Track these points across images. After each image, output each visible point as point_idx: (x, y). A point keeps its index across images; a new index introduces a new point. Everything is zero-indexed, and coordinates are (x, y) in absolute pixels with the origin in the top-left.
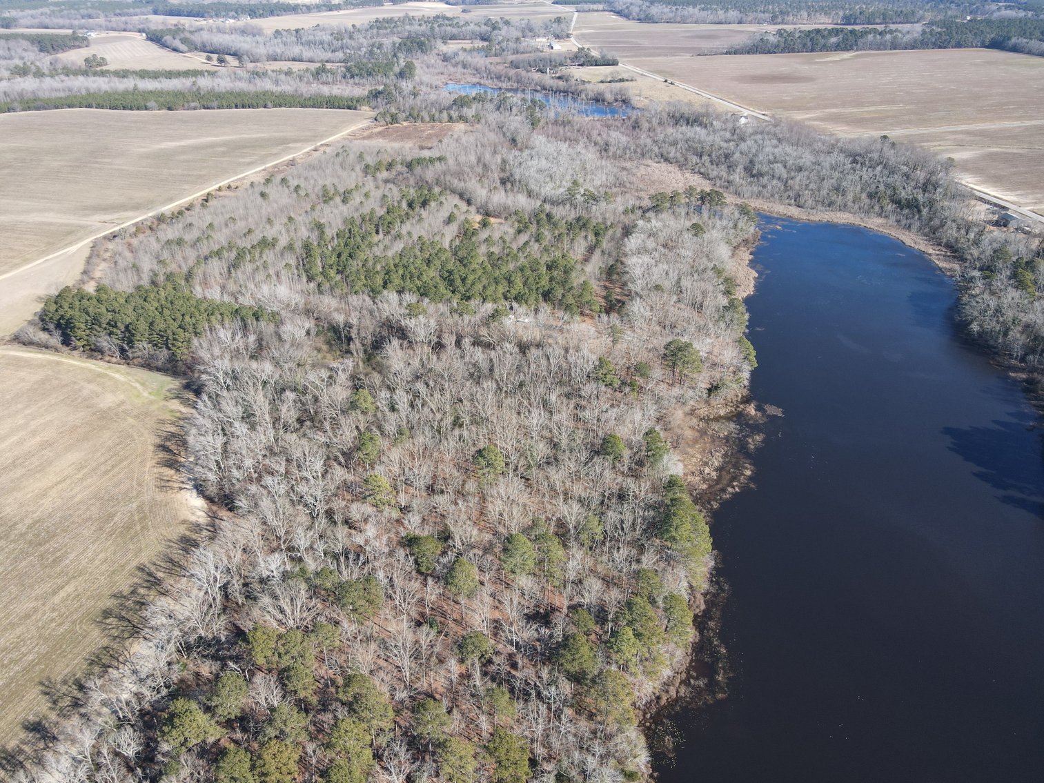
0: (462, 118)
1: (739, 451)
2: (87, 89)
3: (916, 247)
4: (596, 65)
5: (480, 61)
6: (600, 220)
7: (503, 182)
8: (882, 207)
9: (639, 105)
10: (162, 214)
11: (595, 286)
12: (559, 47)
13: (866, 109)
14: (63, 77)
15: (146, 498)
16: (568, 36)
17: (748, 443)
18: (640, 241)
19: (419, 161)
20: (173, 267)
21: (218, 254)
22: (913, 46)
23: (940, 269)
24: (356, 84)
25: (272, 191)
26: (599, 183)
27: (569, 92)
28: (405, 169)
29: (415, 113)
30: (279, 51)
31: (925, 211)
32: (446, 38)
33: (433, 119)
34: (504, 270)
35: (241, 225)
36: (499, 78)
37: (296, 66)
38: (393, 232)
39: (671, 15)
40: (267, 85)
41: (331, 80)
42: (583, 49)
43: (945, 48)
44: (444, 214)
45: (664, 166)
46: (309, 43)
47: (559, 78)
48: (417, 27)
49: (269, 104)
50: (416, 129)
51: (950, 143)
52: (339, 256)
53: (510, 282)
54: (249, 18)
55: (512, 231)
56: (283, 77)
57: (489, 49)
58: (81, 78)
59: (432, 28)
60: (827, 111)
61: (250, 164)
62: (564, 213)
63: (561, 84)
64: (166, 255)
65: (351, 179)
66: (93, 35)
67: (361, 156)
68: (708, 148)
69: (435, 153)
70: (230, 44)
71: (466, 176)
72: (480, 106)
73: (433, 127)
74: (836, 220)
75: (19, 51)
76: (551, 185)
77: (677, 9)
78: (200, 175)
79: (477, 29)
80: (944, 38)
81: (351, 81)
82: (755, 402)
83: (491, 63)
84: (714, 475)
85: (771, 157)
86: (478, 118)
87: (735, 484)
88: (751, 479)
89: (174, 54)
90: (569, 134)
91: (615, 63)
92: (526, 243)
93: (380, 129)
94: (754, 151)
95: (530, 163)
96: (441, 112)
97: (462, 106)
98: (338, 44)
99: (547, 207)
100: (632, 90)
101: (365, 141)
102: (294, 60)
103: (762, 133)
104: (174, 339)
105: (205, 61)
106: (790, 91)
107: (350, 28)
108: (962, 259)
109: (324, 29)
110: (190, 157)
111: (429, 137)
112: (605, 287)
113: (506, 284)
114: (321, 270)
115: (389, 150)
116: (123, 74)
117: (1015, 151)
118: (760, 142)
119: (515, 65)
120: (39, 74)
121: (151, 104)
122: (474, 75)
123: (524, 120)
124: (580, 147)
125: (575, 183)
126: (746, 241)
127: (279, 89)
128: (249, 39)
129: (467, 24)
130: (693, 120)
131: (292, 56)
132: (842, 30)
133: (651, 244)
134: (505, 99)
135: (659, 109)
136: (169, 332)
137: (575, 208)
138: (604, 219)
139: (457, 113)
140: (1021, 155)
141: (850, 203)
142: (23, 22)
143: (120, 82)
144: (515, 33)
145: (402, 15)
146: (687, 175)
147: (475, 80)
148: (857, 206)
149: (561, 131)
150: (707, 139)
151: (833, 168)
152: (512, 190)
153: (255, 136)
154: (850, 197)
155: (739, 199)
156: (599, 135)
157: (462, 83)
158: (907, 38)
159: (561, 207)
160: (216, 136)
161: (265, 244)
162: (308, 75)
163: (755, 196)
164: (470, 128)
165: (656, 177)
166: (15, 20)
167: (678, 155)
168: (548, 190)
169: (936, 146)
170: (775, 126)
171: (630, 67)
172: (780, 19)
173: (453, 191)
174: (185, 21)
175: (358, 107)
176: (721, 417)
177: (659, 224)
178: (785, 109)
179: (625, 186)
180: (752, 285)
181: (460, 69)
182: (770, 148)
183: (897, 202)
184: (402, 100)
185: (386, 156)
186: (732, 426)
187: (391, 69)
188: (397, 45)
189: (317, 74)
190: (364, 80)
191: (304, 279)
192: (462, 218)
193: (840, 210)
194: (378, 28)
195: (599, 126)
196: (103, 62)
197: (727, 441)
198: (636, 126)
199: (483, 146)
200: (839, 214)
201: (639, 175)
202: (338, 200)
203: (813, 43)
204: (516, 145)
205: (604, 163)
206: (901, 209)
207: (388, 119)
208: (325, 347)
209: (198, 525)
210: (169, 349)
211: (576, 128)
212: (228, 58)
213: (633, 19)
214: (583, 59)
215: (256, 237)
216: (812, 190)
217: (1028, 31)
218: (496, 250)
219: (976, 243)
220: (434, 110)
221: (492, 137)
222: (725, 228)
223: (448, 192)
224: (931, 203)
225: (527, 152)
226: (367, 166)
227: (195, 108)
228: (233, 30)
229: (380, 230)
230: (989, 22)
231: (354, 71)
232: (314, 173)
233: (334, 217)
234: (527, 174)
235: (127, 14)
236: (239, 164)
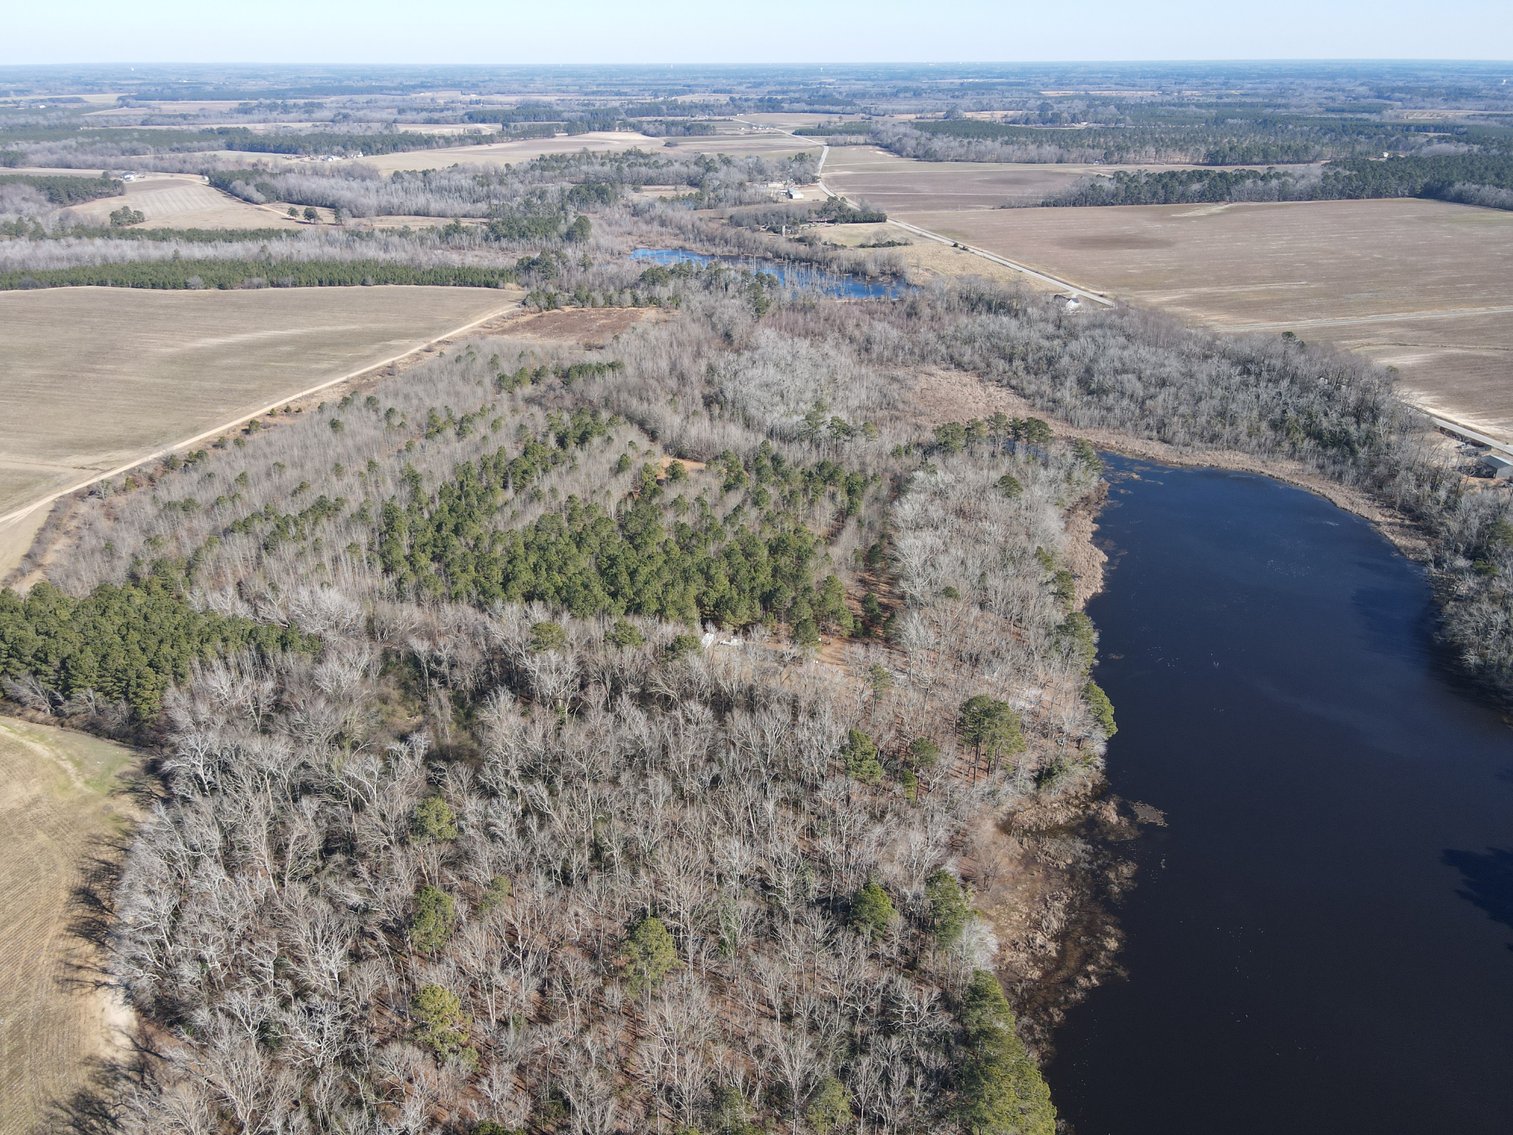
0: (652, 301)
1: (1094, 899)
2: (105, 258)
3: (1355, 511)
4: (854, 222)
5: (685, 215)
6: (856, 467)
7: (709, 401)
8: (1294, 444)
9: (918, 281)
10: (172, 457)
11: (846, 581)
12: (799, 195)
13: (1252, 288)
14: (72, 240)
15: (31, 1006)
16: (814, 180)
17: (1108, 882)
18: (917, 507)
19: (582, 369)
20: (169, 549)
21: (245, 526)
22: (1311, 195)
23: (1397, 549)
24: (502, 249)
25: (349, 419)
26: (857, 403)
27: (813, 262)
28: (557, 382)
29: (583, 295)
30: (396, 201)
31: (1363, 453)
32: (637, 184)
33: (609, 302)
34: (700, 555)
35: (291, 475)
36: (711, 240)
37: (416, 224)
38: (529, 487)
39: (962, 151)
40: (370, 251)
41: (466, 244)
42: (835, 199)
43: (1357, 197)
44: (613, 456)
45: (955, 375)
46: (441, 190)
47: (800, 240)
48: (598, 168)
49: (370, 279)
50: (583, 319)
51: (1385, 340)
52: (439, 528)
53: (709, 578)
54: (361, 155)
55: (716, 484)
56: (395, 239)
57: (699, 198)
58: (98, 242)
59: (619, 169)
60: (1195, 290)
61: (327, 373)
62: (799, 455)
63: (802, 249)
64: (162, 528)
65: (475, 397)
66: (133, 178)
67: (494, 362)
68: (1021, 348)
69: (606, 357)
70: (328, 191)
71: (650, 393)
72: (680, 282)
73: (608, 315)
74: (1223, 465)
75: (17, 200)
76: (782, 408)
77: (969, 143)
78: (247, 391)
79: (684, 169)
80: (1355, 184)
81: (496, 245)
82: (1116, 798)
83: (701, 220)
84: (1052, 948)
85: (1118, 365)
86: (676, 300)
87: (1090, 968)
88: (1117, 957)
89: (244, 205)
90: (812, 324)
91: (881, 219)
92: (737, 509)
93: (530, 317)
94: (1090, 353)
95: (750, 373)
96: (621, 292)
97: (654, 284)
98: (481, 191)
99: (774, 445)
100: (906, 258)
101: (506, 336)
102: (417, 214)
103: (1101, 326)
104: (139, 685)
105: (288, 216)
106: (1136, 261)
107: (502, 167)
108: (1430, 532)
109: (464, 171)
110: (237, 361)
111: (602, 330)
112: (862, 581)
113: (700, 579)
114: (407, 551)
115: (537, 350)
116: (161, 236)
117: (1484, 353)
118: (1101, 340)
119: (735, 222)
120: (38, 235)
121: (194, 280)
122: (676, 235)
123: (745, 304)
124: (827, 347)
125: (818, 405)
126: (1086, 500)
127: (388, 257)
128: (355, 184)
129: (670, 162)
130: (998, 305)
131: (414, 208)
132: (1207, 173)
133: (936, 512)
134: (718, 273)
135: (947, 287)
136: (132, 674)
137: (818, 446)
138: (863, 464)
139: (646, 293)
140: (1495, 360)
141: (1243, 437)
142: (32, 157)
143: (156, 248)
144: (737, 176)
145: (577, 150)
146: (991, 389)
147: (677, 243)
148: (1254, 442)
149: (801, 321)
150: (1019, 335)
151: (1214, 381)
152: (720, 417)
153: (340, 328)
154: (1243, 427)
155: (1071, 430)
156: (858, 325)
157: (658, 247)
158: (1302, 185)
159: (795, 446)
160: (281, 328)
161: (324, 508)
162: (434, 236)
163: (1095, 425)
164: (664, 316)
165: (942, 393)
166: (23, 155)
167: (976, 358)
168: (776, 417)
169: (1363, 345)
170: (1122, 316)
171: (903, 225)
172: (1116, 157)
173: (630, 418)
174: (267, 158)
175: (501, 284)
176: (1060, 827)
177: (949, 478)
178: (1134, 287)
179: (896, 408)
180: (1100, 576)
181: (656, 227)
182: (1115, 351)
183: (1315, 434)
184: (566, 273)
185: (532, 360)
186: (1080, 845)
187: (555, 228)
188: (567, 193)
189: (447, 234)
190: (515, 244)
191: (379, 568)
192: (640, 463)
193: (1229, 448)
194: (543, 169)
195: (857, 313)
196: (139, 217)
197: (1073, 878)
198: (912, 313)
199: (680, 344)
200: (1227, 455)
201: (918, 389)
202: (450, 432)
203: (1166, 191)
204: (731, 343)
205: (864, 371)
206: (1325, 447)
207: (543, 302)
208: (396, 694)
209: (113, 1068)
210: (127, 699)
211: (822, 315)
212: (319, 211)
213: (908, 156)
214: (835, 213)
215: (309, 499)
216: (1183, 416)
217: (1477, 173)
218: (687, 519)
219: (1451, 507)
220: (612, 288)
221: (696, 330)
222: (1052, 482)
223: (622, 419)
224: (1369, 439)
225: (747, 354)
226: (502, 378)
227: (259, 286)
228: (336, 172)
229: (510, 481)
230: (1418, 161)
231: (501, 231)
232: (419, 389)
233: (439, 462)
234: (744, 391)
235: (189, 150)
236: (311, 372)
